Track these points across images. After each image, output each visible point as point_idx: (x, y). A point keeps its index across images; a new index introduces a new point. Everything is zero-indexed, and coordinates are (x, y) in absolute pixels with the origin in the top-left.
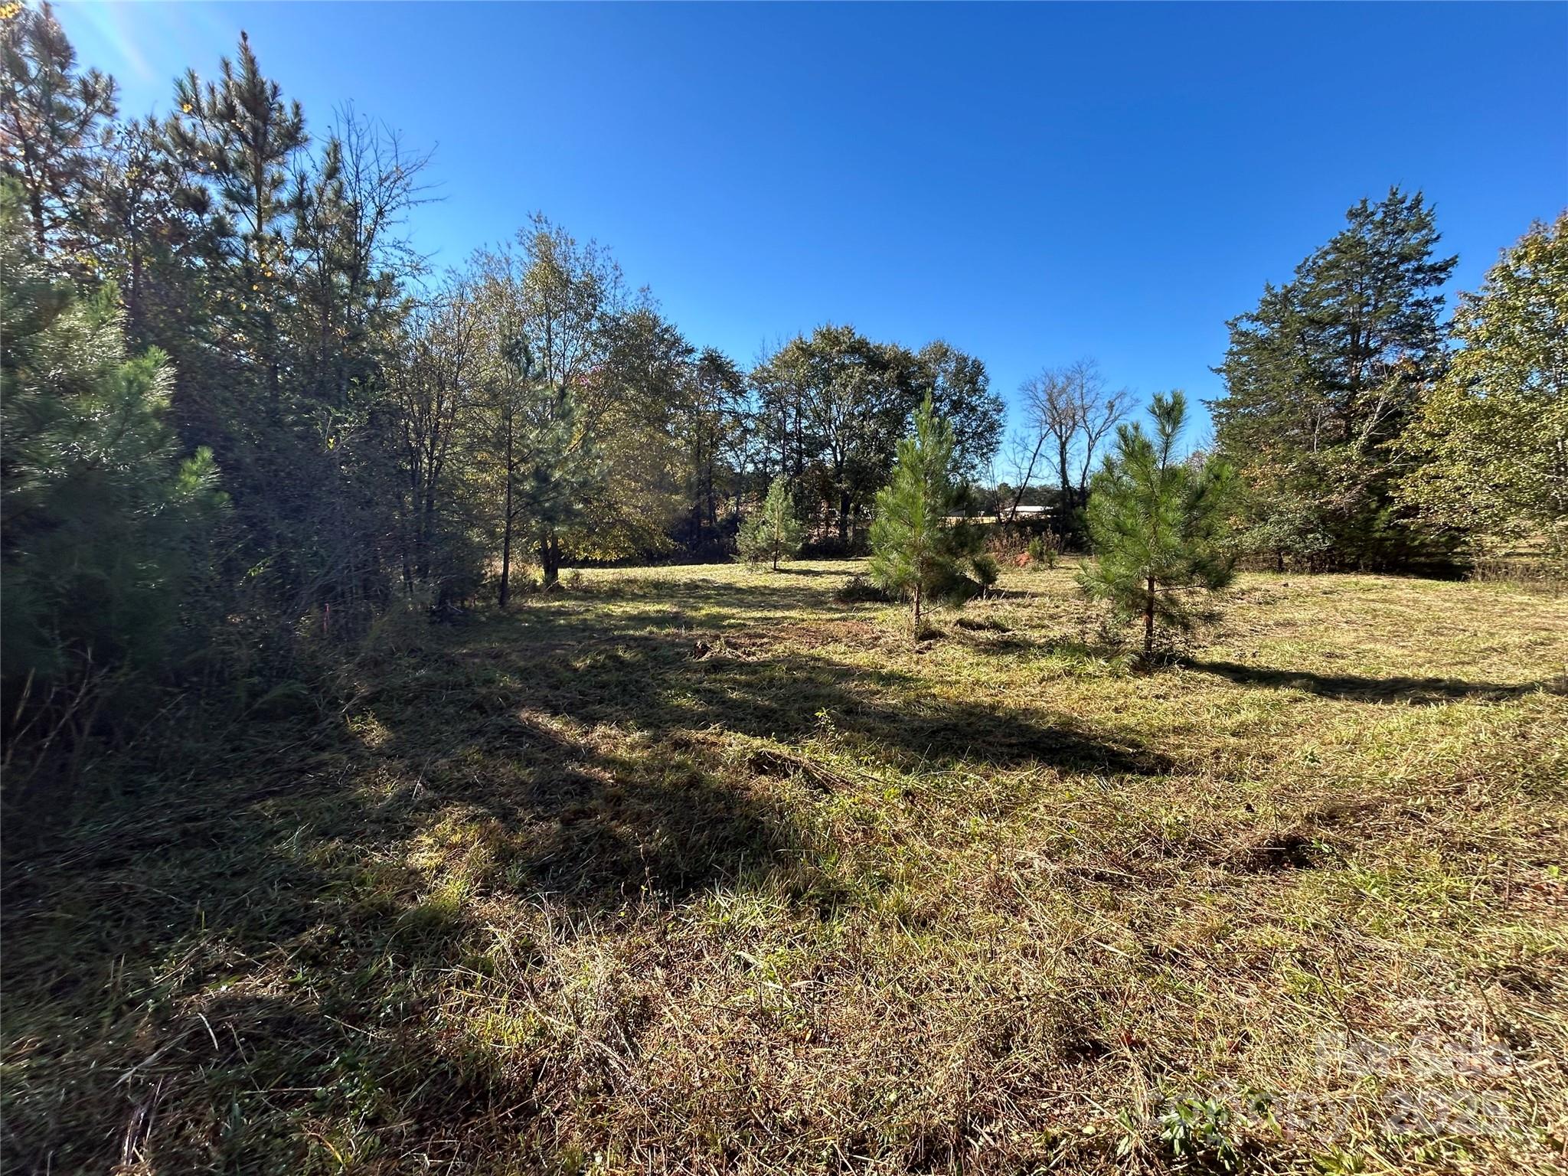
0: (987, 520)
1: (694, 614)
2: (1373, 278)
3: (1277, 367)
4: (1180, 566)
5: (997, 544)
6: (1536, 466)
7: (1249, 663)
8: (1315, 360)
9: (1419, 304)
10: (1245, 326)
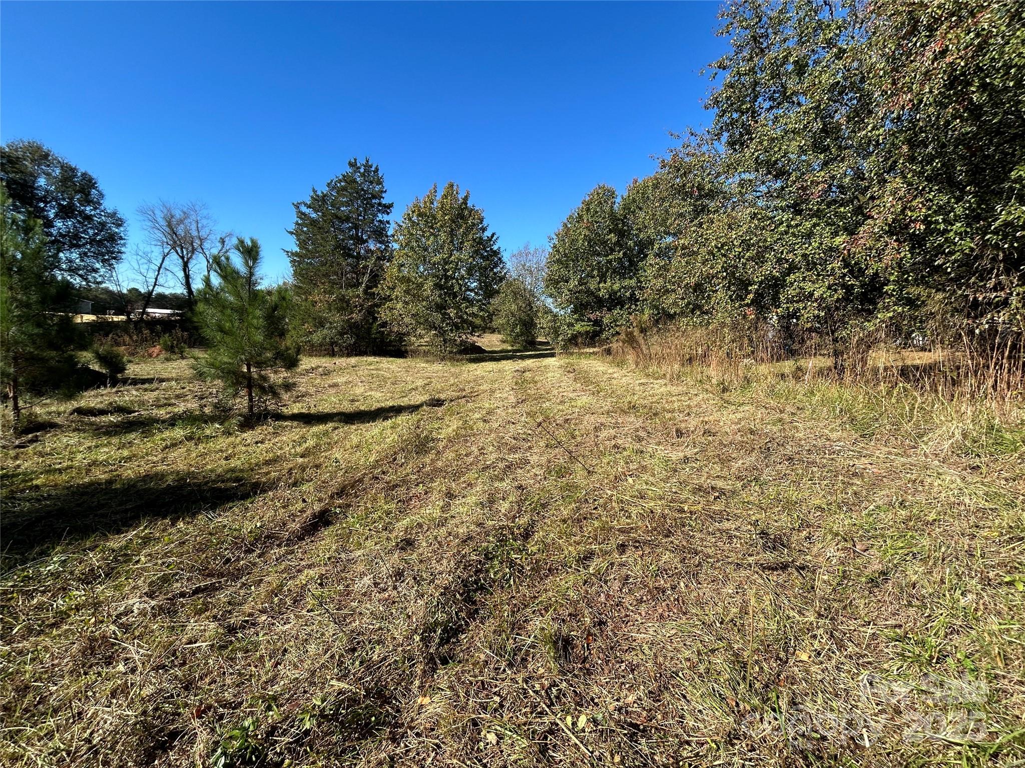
0: (117, 318)
2: (363, 203)
4: (268, 355)
7: (313, 411)
8: (340, 239)
10: (304, 209)
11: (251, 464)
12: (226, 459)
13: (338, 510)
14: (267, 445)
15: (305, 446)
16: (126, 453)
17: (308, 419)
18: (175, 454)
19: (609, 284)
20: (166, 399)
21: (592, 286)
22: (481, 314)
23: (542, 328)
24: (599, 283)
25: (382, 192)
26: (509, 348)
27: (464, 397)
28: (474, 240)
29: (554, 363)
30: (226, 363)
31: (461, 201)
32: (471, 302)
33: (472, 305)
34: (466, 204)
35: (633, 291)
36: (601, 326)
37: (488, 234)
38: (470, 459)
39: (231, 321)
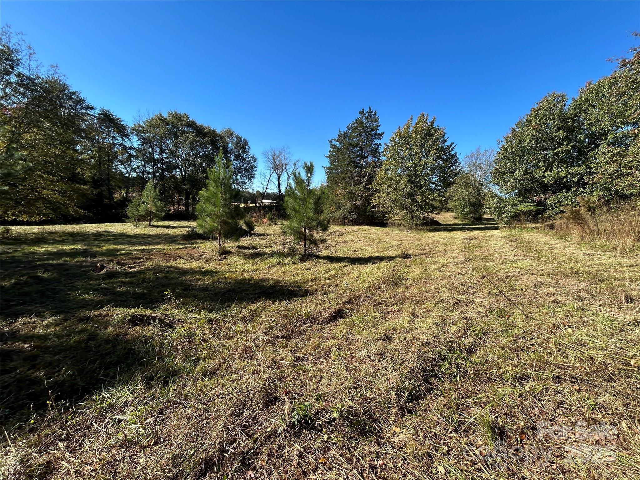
0: (252, 205)
1: (98, 249)
2: (366, 135)
3: (343, 158)
4: (314, 223)
5: (255, 214)
6: (400, 195)
7: (334, 255)
8: (352, 158)
9: (376, 144)
10: (334, 143)
11: (304, 280)
12: (294, 276)
13: (347, 311)
14: (312, 271)
15: (330, 273)
16: (255, 267)
17: (331, 259)
18: (273, 270)
19: (555, 171)
20: (269, 244)
21: (538, 174)
22: (440, 198)
23: (488, 208)
24: (545, 172)
25: (378, 126)
26: (460, 222)
27: (425, 254)
28: (437, 149)
29: (497, 234)
30: (295, 227)
31: (429, 124)
32: (432, 191)
33: (433, 193)
34: (432, 126)
35: (581, 177)
36: (544, 206)
37: (448, 144)
38: (429, 295)
39: (299, 206)
